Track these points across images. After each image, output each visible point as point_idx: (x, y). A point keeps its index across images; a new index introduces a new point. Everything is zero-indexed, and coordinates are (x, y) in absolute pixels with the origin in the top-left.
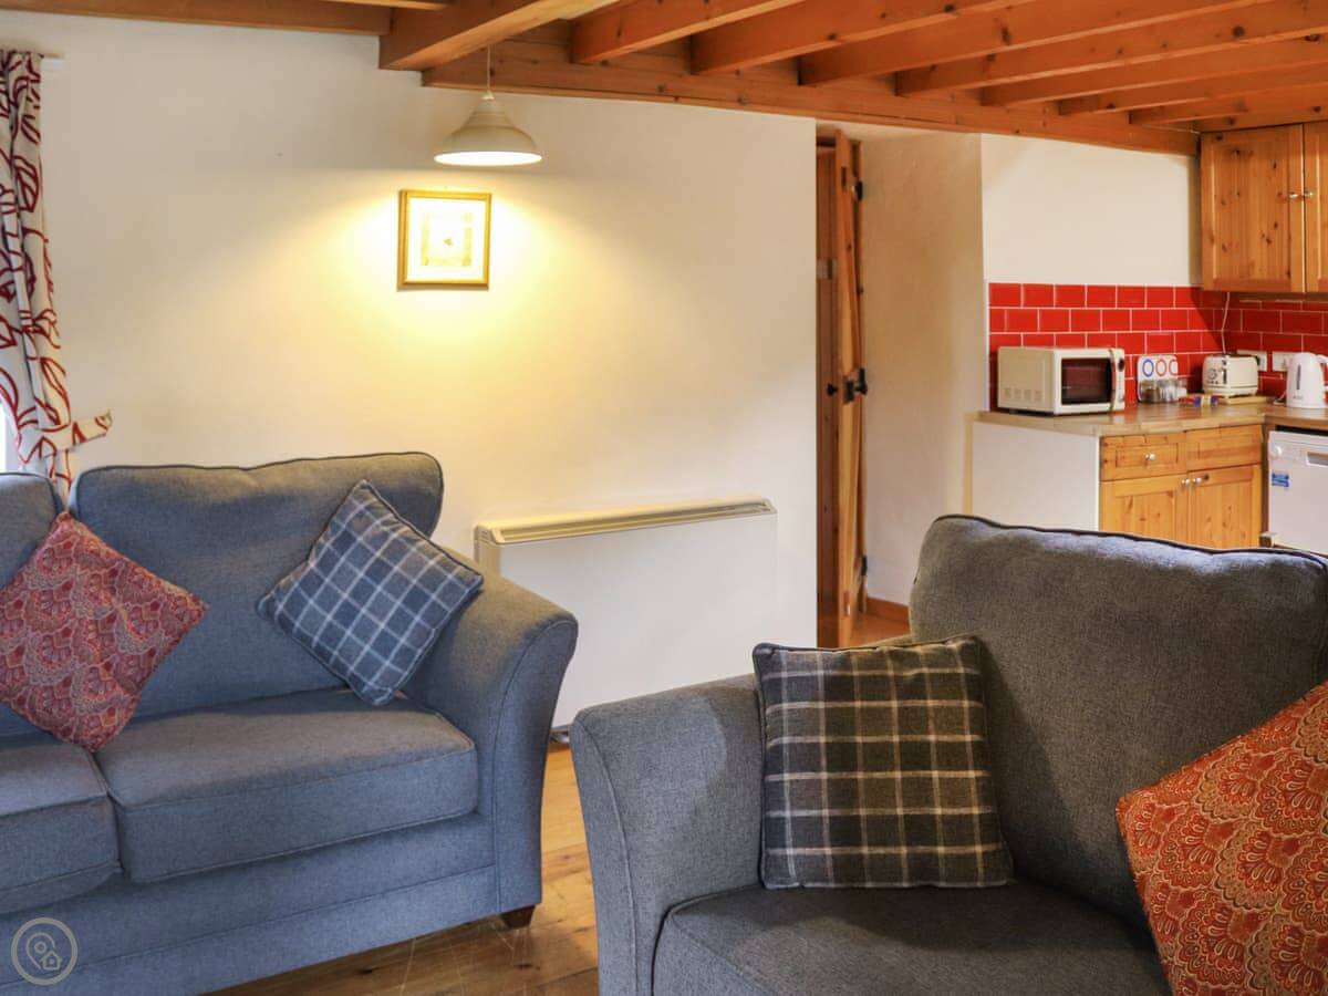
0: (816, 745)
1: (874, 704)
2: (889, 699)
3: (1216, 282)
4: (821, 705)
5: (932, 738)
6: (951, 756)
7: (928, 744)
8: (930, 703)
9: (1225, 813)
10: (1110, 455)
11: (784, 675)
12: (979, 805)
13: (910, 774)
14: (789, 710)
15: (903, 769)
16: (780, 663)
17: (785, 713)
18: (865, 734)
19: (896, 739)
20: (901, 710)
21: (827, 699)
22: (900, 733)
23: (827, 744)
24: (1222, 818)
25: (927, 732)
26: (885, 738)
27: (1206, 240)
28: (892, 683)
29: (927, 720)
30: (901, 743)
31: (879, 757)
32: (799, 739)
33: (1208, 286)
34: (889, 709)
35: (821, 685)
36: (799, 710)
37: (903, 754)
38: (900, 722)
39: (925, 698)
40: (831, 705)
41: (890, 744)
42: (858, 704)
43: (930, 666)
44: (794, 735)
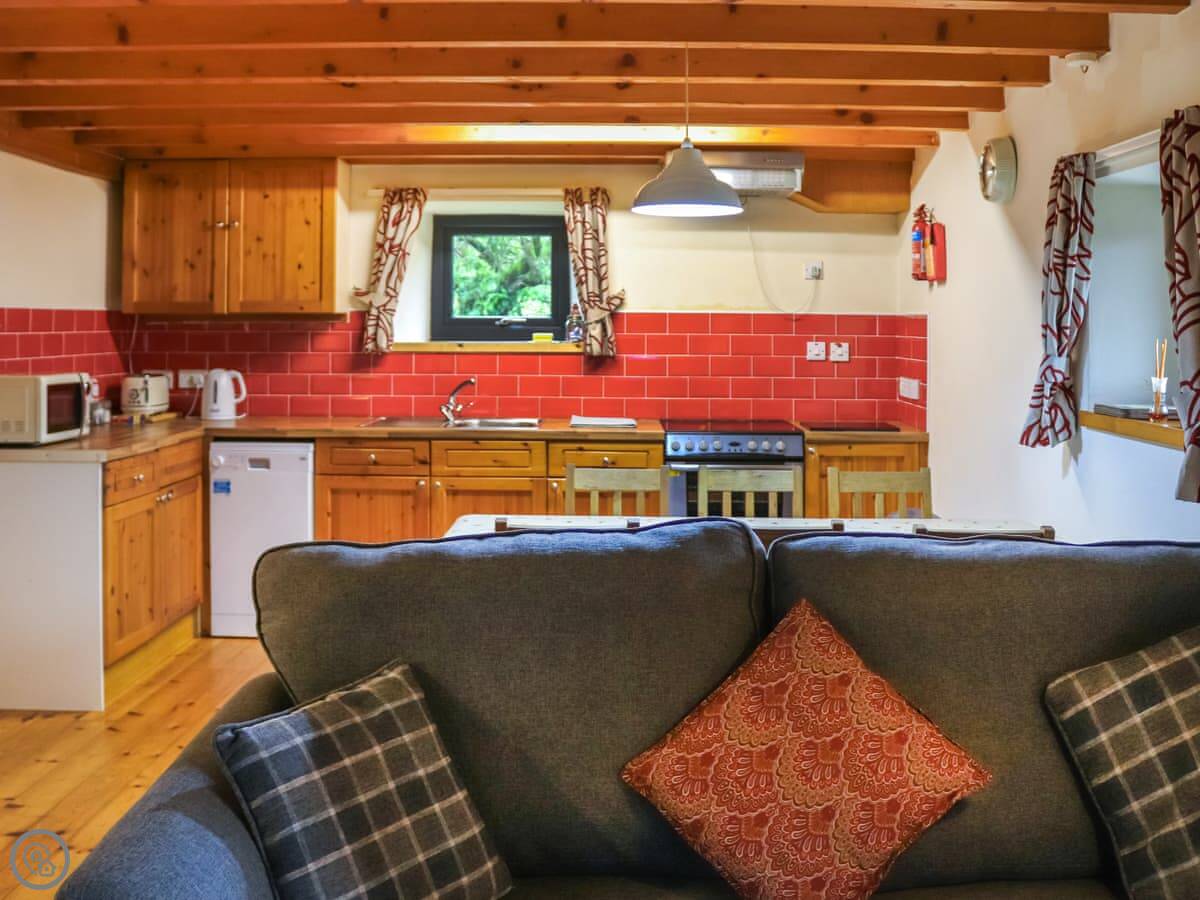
0: (328, 820)
1: (361, 756)
2: (371, 747)
3: (137, 304)
4: (316, 775)
5: (421, 772)
6: (440, 785)
7: (419, 780)
8: (407, 738)
9: (762, 739)
10: (110, 481)
11: (264, 754)
12: (476, 823)
13: (416, 816)
14: (288, 792)
15: (408, 815)
16: (252, 743)
17: (285, 796)
18: (365, 790)
19: (391, 785)
20: (386, 753)
21: (319, 766)
22: (393, 778)
23: (338, 814)
24: (763, 744)
25: (414, 769)
26: (383, 788)
27: (127, 264)
28: (365, 730)
29: (410, 755)
30: (397, 787)
31: (384, 810)
32: (310, 821)
33: (127, 309)
34: (374, 758)
35: (305, 752)
36: (299, 789)
37: (403, 798)
38: (389, 766)
39: (401, 735)
40: (325, 771)
41: (389, 793)
42: (347, 762)
43: (391, 700)
44: (304, 818)
